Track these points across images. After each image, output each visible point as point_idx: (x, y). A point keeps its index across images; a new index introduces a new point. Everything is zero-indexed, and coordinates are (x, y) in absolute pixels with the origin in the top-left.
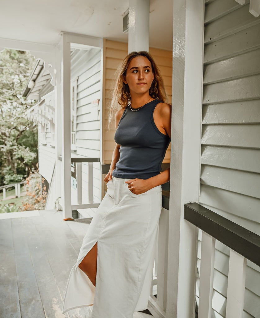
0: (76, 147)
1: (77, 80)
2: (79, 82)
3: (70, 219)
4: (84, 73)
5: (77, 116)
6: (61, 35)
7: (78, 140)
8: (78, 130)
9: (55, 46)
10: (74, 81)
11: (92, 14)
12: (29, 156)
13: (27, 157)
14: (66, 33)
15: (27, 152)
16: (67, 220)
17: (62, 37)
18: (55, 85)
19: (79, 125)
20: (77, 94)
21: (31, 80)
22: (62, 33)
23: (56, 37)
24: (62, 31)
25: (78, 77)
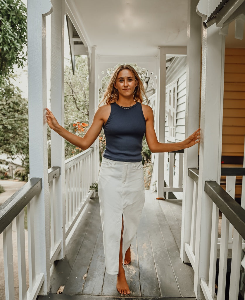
0: (176, 140)
1: (178, 82)
2: (179, 83)
3: (162, 198)
4: (182, 76)
5: (177, 113)
6: (159, 49)
7: (177, 133)
8: (177, 125)
9: (156, 57)
10: (175, 83)
11: (179, 32)
12: (146, 147)
13: (144, 147)
14: (161, 47)
15: (145, 143)
16: (159, 199)
17: (159, 50)
18: (156, 89)
19: (178, 121)
20: (177, 94)
21: (145, 82)
22: (159, 48)
23: (155, 50)
24: (159, 46)
25: (179, 79)
